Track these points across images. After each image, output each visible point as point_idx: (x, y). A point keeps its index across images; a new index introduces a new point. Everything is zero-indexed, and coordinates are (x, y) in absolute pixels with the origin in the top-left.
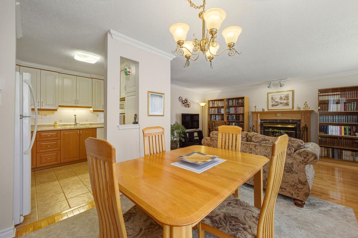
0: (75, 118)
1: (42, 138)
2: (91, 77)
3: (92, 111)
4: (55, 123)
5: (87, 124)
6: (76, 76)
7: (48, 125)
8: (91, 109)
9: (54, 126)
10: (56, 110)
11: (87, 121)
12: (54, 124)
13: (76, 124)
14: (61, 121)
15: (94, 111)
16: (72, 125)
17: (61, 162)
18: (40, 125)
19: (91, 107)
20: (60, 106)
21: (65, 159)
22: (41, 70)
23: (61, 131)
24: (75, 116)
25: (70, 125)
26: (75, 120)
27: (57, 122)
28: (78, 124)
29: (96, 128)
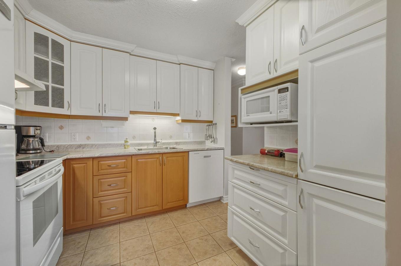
0: (155, 132)
1: (101, 169)
2: (178, 63)
3: (180, 121)
4: (125, 141)
5: (171, 143)
6: (156, 60)
7: (116, 144)
8: (179, 118)
9: (125, 146)
10: (126, 119)
11: (171, 137)
12: (123, 142)
13: (156, 143)
14: (134, 138)
15: (184, 121)
16: (150, 144)
17: (133, 215)
18: (105, 144)
19: (178, 115)
20: (132, 112)
21: (139, 208)
22: (103, 49)
23: (133, 156)
24: (155, 129)
25: (148, 144)
26: (155, 136)
27: (128, 140)
28: (159, 143)
29: (188, 152)
